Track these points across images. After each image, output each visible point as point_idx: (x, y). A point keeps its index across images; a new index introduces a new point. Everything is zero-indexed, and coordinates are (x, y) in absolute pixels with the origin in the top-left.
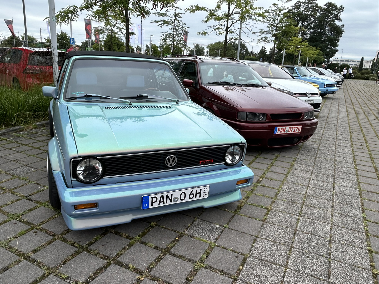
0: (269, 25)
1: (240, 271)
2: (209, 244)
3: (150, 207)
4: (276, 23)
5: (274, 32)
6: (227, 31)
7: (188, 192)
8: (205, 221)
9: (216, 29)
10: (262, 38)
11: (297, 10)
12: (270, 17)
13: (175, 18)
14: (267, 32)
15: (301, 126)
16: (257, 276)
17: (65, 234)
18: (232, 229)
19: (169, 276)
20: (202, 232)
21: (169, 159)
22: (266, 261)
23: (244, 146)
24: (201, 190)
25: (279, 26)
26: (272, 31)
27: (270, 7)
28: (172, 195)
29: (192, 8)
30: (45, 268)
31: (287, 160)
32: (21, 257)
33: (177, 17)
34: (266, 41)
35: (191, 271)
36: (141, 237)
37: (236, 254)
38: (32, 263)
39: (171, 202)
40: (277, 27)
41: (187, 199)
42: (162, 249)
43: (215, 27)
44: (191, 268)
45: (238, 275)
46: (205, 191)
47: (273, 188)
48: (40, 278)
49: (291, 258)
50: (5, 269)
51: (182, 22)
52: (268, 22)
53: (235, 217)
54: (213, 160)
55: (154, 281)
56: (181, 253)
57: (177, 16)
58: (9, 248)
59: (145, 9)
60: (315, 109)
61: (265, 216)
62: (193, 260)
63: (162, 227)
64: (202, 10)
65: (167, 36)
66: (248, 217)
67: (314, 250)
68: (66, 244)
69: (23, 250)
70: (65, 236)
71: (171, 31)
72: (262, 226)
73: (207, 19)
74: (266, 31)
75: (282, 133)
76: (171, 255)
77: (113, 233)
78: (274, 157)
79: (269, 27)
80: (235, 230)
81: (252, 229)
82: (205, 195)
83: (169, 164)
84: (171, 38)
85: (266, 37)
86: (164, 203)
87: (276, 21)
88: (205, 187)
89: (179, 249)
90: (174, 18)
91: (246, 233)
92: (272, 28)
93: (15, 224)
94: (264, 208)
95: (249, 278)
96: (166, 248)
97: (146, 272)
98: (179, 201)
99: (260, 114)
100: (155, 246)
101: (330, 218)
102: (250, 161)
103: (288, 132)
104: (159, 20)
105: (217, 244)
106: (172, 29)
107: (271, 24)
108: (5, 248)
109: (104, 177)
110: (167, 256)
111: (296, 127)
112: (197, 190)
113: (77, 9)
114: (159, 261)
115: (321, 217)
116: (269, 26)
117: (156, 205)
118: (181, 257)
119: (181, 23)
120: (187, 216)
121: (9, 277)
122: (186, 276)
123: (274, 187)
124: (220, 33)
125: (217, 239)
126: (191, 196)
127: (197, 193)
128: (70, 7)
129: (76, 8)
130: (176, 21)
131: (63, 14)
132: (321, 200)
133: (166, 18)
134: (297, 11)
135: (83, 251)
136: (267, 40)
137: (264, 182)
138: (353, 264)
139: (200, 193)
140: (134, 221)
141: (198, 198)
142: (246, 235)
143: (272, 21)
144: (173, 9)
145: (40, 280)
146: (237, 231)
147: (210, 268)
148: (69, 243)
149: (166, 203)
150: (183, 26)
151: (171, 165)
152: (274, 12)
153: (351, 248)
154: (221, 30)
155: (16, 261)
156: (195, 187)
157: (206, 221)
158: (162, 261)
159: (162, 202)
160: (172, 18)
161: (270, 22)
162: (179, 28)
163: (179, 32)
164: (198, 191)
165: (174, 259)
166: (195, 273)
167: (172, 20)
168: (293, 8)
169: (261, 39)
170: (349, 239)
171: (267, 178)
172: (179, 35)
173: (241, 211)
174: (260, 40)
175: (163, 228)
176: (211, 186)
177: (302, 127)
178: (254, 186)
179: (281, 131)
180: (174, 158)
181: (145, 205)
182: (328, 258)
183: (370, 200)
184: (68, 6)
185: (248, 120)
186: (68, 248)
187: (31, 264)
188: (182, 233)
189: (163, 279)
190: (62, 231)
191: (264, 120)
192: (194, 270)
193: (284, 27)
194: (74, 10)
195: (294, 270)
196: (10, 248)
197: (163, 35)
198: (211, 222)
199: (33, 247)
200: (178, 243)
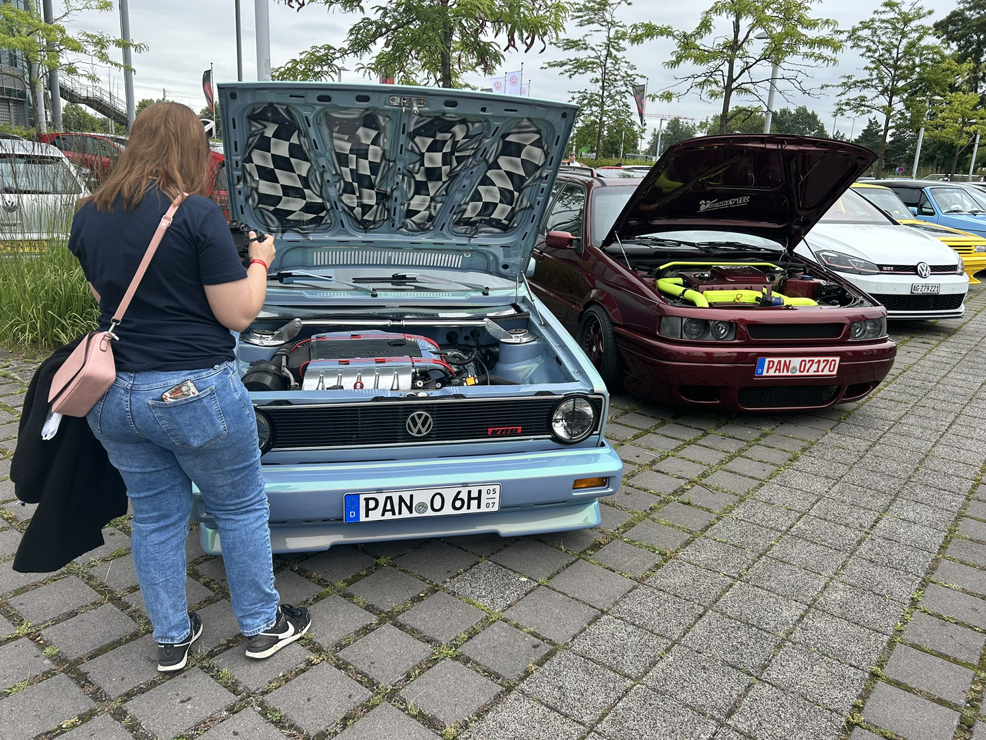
0: (873, 62)
1: (528, 673)
2: (485, 614)
3: (363, 518)
4: (895, 56)
5: (887, 81)
6: (728, 90)
7: (449, 495)
8: (501, 565)
9: (701, 85)
10: (849, 99)
11: (979, 13)
12: (876, 39)
13: (608, 50)
14: (865, 84)
15: (837, 359)
16: (560, 688)
17: (201, 563)
18: (554, 590)
19: (373, 663)
20: (483, 587)
21: (413, 419)
22: (598, 663)
23: (601, 399)
24: (480, 492)
25: (904, 64)
26: (881, 80)
27: (876, 12)
28: (412, 496)
29: (634, 30)
30: (142, 621)
31: (787, 445)
32: (105, 597)
33: (612, 50)
34: (862, 108)
35: (422, 661)
36: (348, 585)
37: (537, 641)
38: (122, 610)
39: (411, 512)
40: (896, 68)
41: (448, 510)
42: (381, 612)
43: (696, 80)
44: (424, 656)
45: (519, 680)
46: (491, 495)
47: (708, 510)
48: (128, 637)
49: (661, 665)
50: (71, 615)
51: (626, 62)
52: (870, 54)
53: (575, 565)
54: (522, 429)
55: (340, 669)
56: (418, 624)
57: (613, 47)
58: (87, 579)
59: (490, 48)
60: (889, 312)
61: (650, 570)
62: (437, 640)
63: (400, 570)
64: (662, 35)
65: (586, 102)
66: (607, 568)
67: (729, 655)
68: (195, 581)
69: (111, 585)
70: (197, 567)
71: (596, 88)
72: (630, 591)
73: (677, 58)
74: (862, 82)
75: (781, 374)
76: (395, 625)
77: (294, 571)
78: (756, 435)
79: (870, 69)
80: (559, 592)
81: (601, 595)
82: (491, 505)
83: (415, 430)
84: (596, 105)
85: (860, 97)
86: (394, 514)
87: (895, 51)
88: (491, 488)
89: (418, 617)
90: (605, 52)
91: (584, 603)
92: (880, 72)
93: (111, 534)
94: (657, 552)
95: (541, 690)
96: (389, 612)
97: (331, 651)
98: (429, 513)
99: (721, 322)
100: (368, 605)
101: (816, 593)
102: (683, 440)
103: (798, 373)
104: (564, 59)
105: (505, 615)
106: (597, 81)
107: (879, 60)
108: (80, 577)
109: (273, 449)
110: (388, 628)
111: (822, 359)
112: (470, 492)
113: (335, 53)
114: (366, 634)
115: (793, 586)
116: (873, 66)
117: (375, 516)
118: (413, 632)
119: (622, 64)
120: (466, 551)
121: (74, 628)
122: (407, 669)
123: (712, 507)
124: (713, 94)
125: (510, 606)
126: (458, 504)
127: (470, 499)
128: (318, 49)
129: (332, 51)
130: (609, 61)
131: (301, 67)
132: (822, 548)
133: (583, 55)
134: (978, 16)
135: (222, 598)
136: (865, 106)
137: (692, 495)
138: (808, 697)
139: (479, 498)
140: (335, 548)
141: (474, 508)
142: (582, 605)
143: (881, 52)
144: (604, 28)
145: (127, 641)
146: (565, 594)
147: (467, 660)
148: (202, 580)
149: (400, 513)
150: (630, 72)
151: (419, 432)
152: (888, 25)
153: (829, 662)
154: (714, 87)
155: (94, 604)
156: (465, 485)
157: (503, 567)
158: (373, 634)
159: (389, 511)
160: (599, 53)
161: (876, 55)
162: (618, 78)
163: (618, 89)
164: (475, 494)
165: (396, 634)
166: (430, 665)
167: (598, 57)
168: (968, 6)
169: (847, 104)
170: (835, 642)
171: (706, 485)
172: (618, 97)
173: (597, 554)
174: (844, 107)
175: (403, 571)
176: (504, 484)
177: (840, 361)
178: (661, 501)
179: (776, 369)
180: (427, 418)
181: (352, 514)
182: (752, 675)
183: (962, 562)
184: (313, 47)
185: (685, 338)
186: (197, 590)
187: (118, 610)
188: (437, 586)
189: (359, 667)
190: (196, 556)
191: (730, 340)
192: (430, 659)
193: (918, 66)
194: (326, 55)
195: (654, 690)
196: (91, 578)
197: (573, 98)
198: (512, 571)
199: (133, 582)
200: (420, 605)
